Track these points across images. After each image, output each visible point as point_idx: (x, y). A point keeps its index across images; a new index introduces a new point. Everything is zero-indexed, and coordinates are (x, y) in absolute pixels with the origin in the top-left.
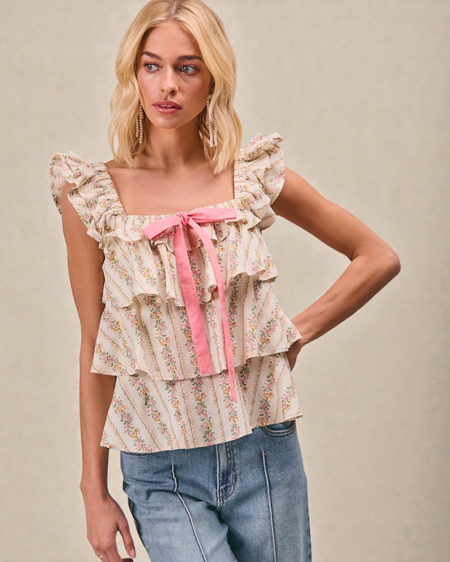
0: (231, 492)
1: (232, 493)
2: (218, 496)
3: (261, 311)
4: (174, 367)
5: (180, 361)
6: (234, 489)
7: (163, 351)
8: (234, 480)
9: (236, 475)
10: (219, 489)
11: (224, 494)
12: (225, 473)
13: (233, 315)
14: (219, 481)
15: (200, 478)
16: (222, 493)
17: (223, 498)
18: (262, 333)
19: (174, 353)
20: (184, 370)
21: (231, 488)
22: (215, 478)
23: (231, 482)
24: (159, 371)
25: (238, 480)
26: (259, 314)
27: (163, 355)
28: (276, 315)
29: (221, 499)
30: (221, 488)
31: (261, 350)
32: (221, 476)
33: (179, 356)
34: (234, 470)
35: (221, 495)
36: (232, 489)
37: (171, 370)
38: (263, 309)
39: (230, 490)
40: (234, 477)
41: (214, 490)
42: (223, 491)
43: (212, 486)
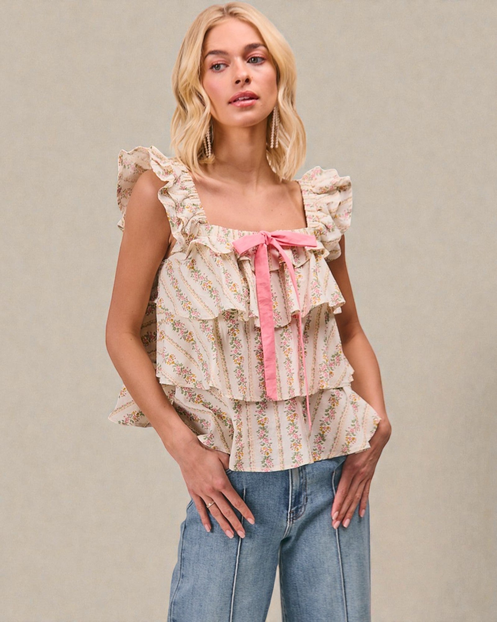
0: (301, 513)
1: (303, 514)
2: (289, 517)
4: (245, 387)
5: (249, 383)
6: (305, 510)
7: (236, 370)
8: (305, 501)
9: (307, 495)
10: (291, 511)
12: (297, 494)
13: (305, 344)
14: (292, 502)
16: (293, 514)
17: (293, 519)
20: (251, 392)
21: (301, 509)
22: (287, 500)
23: (302, 503)
24: (230, 389)
25: (309, 500)
27: (236, 374)
29: (291, 520)
30: (292, 510)
32: (293, 497)
33: (249, 377)
34: (305, 490)
35: (292, 516)
36: (303, 510)
37: (242, 390)
38: (329, 341)
39: (301, 511)
40: (305, 497)
41: (285, 512)
42: (294, 512)
43: (283, 508)
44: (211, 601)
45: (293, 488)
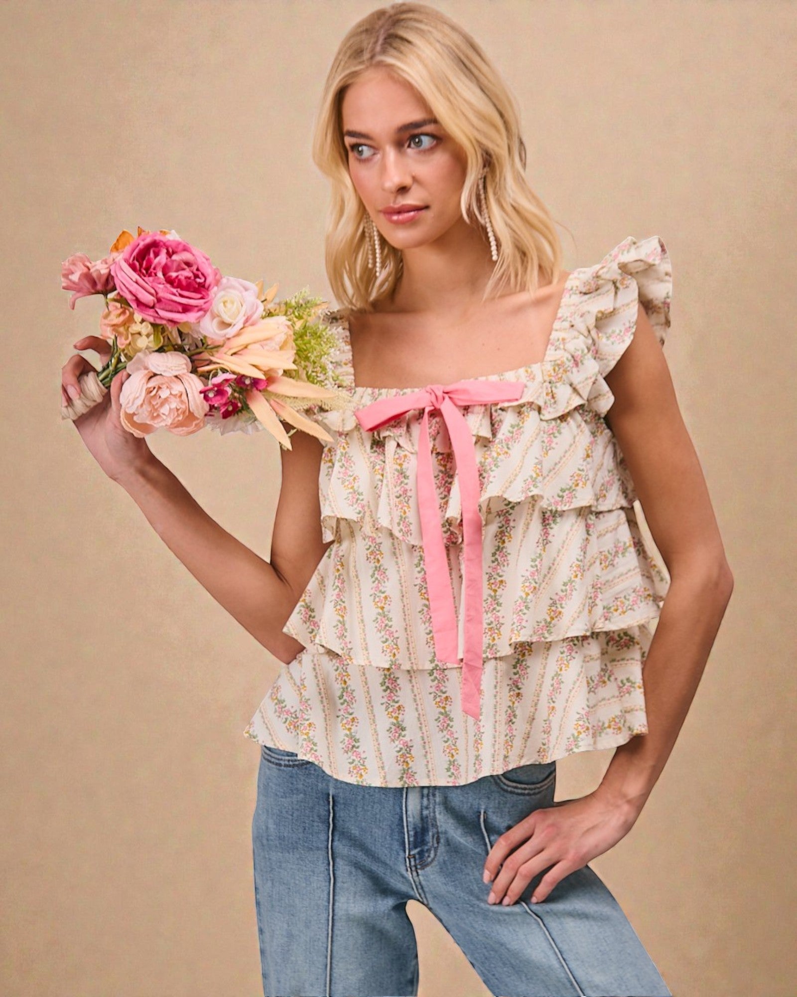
0: (429, 859)
1: (433, 860)
2: (408, 865)
3: (553, 564)
4: (395, 647)
5: (407, 638)
6: (435, 855)
7: (377, 618)
8: (435, 842)
9: (438, 833)
10: (409, 855)
11: (417, 862)
12: (418, 829)
13: (502, 568)
14: (409, 841)
16: (415, 860)
17: (416, 869)
18: (551, 602)
19: (397, 623)
20: (412, 655)
21: (430, 853)
22: (402, 835)
23: (430, 844)
24: (367, 650)
25: (442, 841)
26: (550, 568)
27: (377, 625)
28: (575, 572)
29: (413, 869)
30: (412, 853)
31: (548, 630)
32: (412, 833)
33: (406, 629)
34: (435, 826)
35: (413, 863)
36: (432, 855)
37: (388, 651)
38: (558, 559)
39: (429, 856)
40: (436, 836)
41: (401, 853)
42: (417, 856)
43: (397, 847)
44: (295, 972)
45: (409, 819)
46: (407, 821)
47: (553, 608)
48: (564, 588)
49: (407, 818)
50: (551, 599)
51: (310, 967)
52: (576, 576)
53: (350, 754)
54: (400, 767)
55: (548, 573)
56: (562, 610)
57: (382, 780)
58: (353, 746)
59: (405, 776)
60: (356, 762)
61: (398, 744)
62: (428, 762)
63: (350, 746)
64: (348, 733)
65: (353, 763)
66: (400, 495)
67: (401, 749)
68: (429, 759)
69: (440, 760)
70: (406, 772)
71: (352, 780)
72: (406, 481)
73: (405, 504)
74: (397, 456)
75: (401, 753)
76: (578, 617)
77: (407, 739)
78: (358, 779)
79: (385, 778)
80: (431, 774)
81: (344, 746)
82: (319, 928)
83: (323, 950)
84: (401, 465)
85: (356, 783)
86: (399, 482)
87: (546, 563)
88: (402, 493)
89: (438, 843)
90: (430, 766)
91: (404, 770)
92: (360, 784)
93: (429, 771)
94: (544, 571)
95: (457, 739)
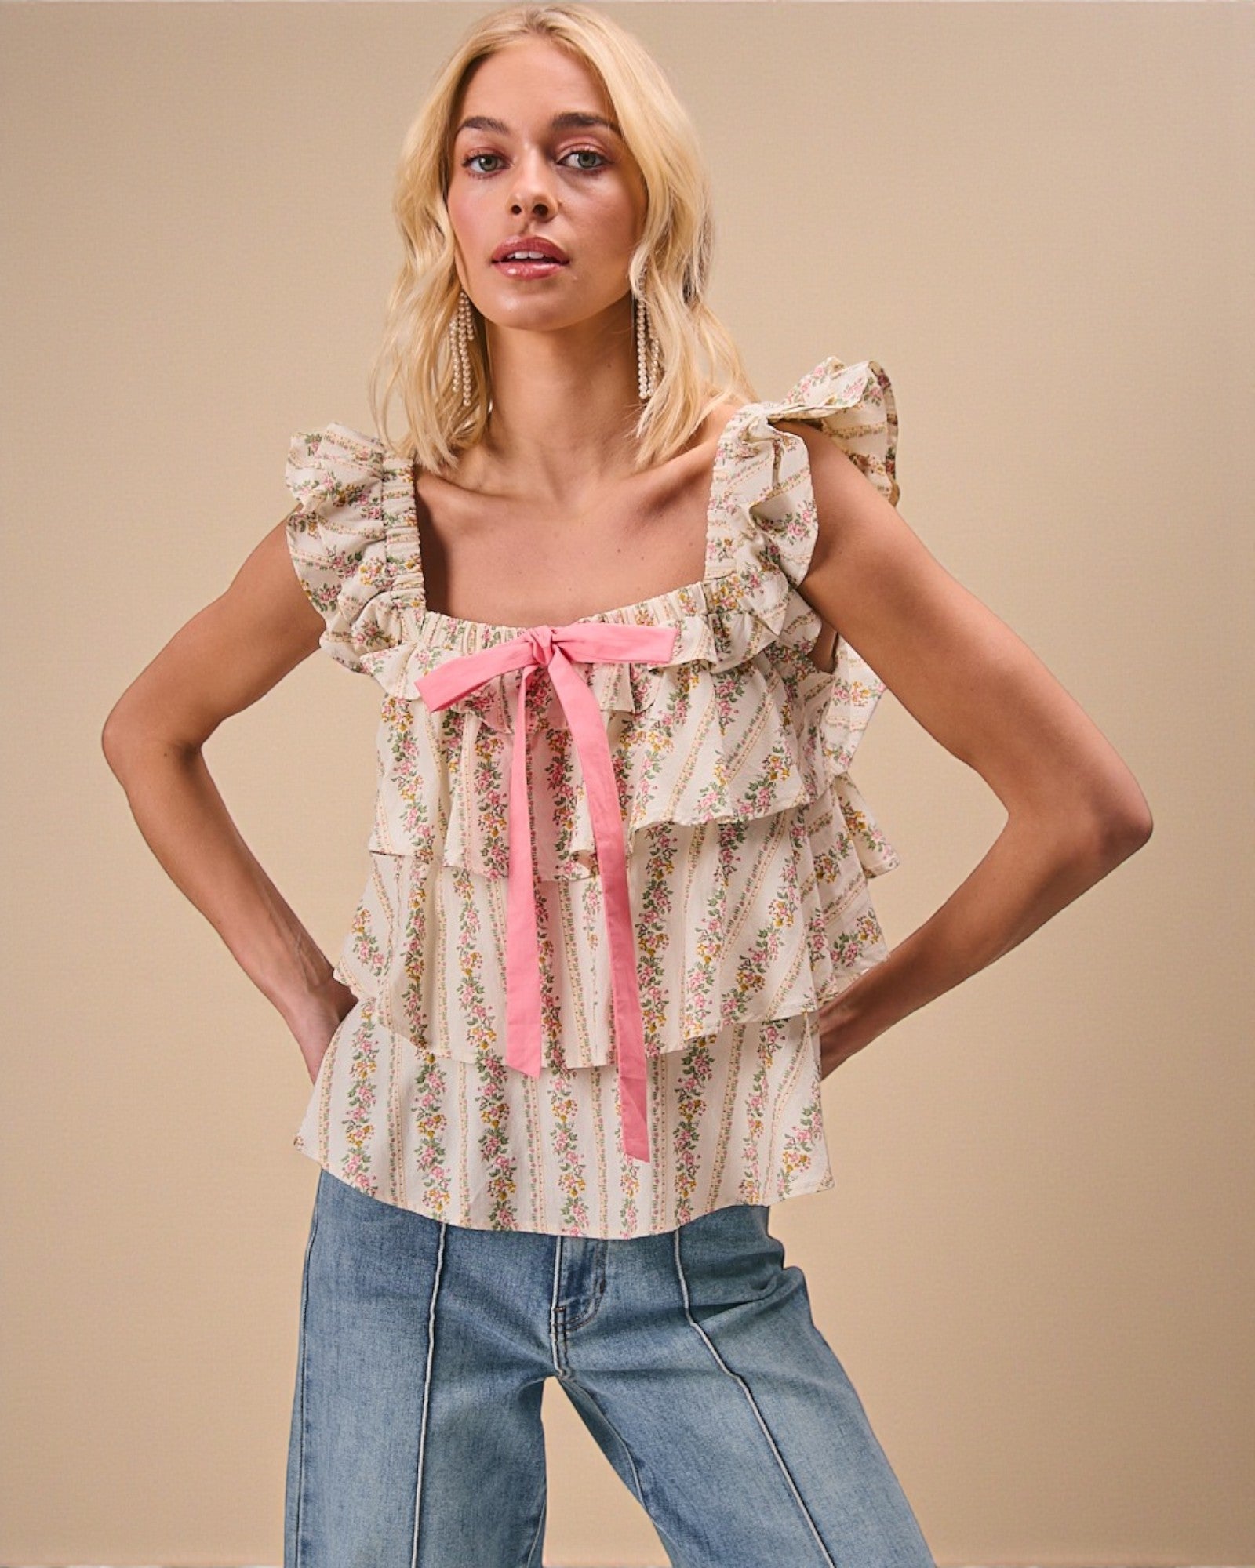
0: (586, 1316)
1: (591, 1318)
2: (553, 1323)
3: (741, 904)
6: (596, 1311)
7: (462, 987)
8: (598, 1289)
9: (604, 1276)
10: (557, 1306)
11: (568, 1319)
12: (576, 1269)
13: (661, 915)
14: (559, 1286)
15: (510, 1268)
16: (564, 1316)
17: (564, 1329)
21: (588, 1307)
22: (550, 1276)
23: (590, 1293)
25: (608, 1288)
26: (736, 911)
28: (779, 916)
29: (560, 1329)
30: (562, 1304)
31: (740, 1006)
32: (565, 1274)
34: (601, 1264)
35: (560, 1321)
36: (591, 1310)
38: (748, 895)
39: (586, 1312)
40: (600, 1280)
41: (545, 1305)
42: (568, 1310)
43: (540, 1294)
44: (363, 1496)
45: (564, 1254)
46: (561, 1255)
47: (746, 972)
48: (761, 940)
49: (561, 1251)
50: (742, 958)
51: (388, 1490)
52: (781, 922)
53: (428, 1170)
54: (494, 1200)
55: (735, 918)
56: (763, 975)
57: (462, 1216)
58: (434, 1160)
59: (498, 1213)
60: (435, 1185)
61: (494, 1163)
62: (535, 1196)
63: (430, 1159)
64: (428, 1138)
65: (430, 1185)
66: (488, 806)
67: (498, 1171)
68: (538, 1193)
69: (554, 1195)
70: (502, 1207)
71: (427, 1212)
72: (496, 782)
73: (497, 818)
74: (481, 743)
75: (497, 1177)
76: (790, 987)
77: (508, 1156)
78: (436, 1210)
79: (467, 1214)
80: (538, 1215)
81: (420, 1158)
82: (406, 1422)
83: (411, 1458)
84: (488, 756)
85: (431, 1217)
86: (486, 783)
87: (731, 903)
88: (490, 802)
89: (602, 1292)
90: (538, 1202)
91: (498, 1204)
92: (438, 1219)
93: (535, 1210)
94: (728, 916)
95: (583, 1166)
